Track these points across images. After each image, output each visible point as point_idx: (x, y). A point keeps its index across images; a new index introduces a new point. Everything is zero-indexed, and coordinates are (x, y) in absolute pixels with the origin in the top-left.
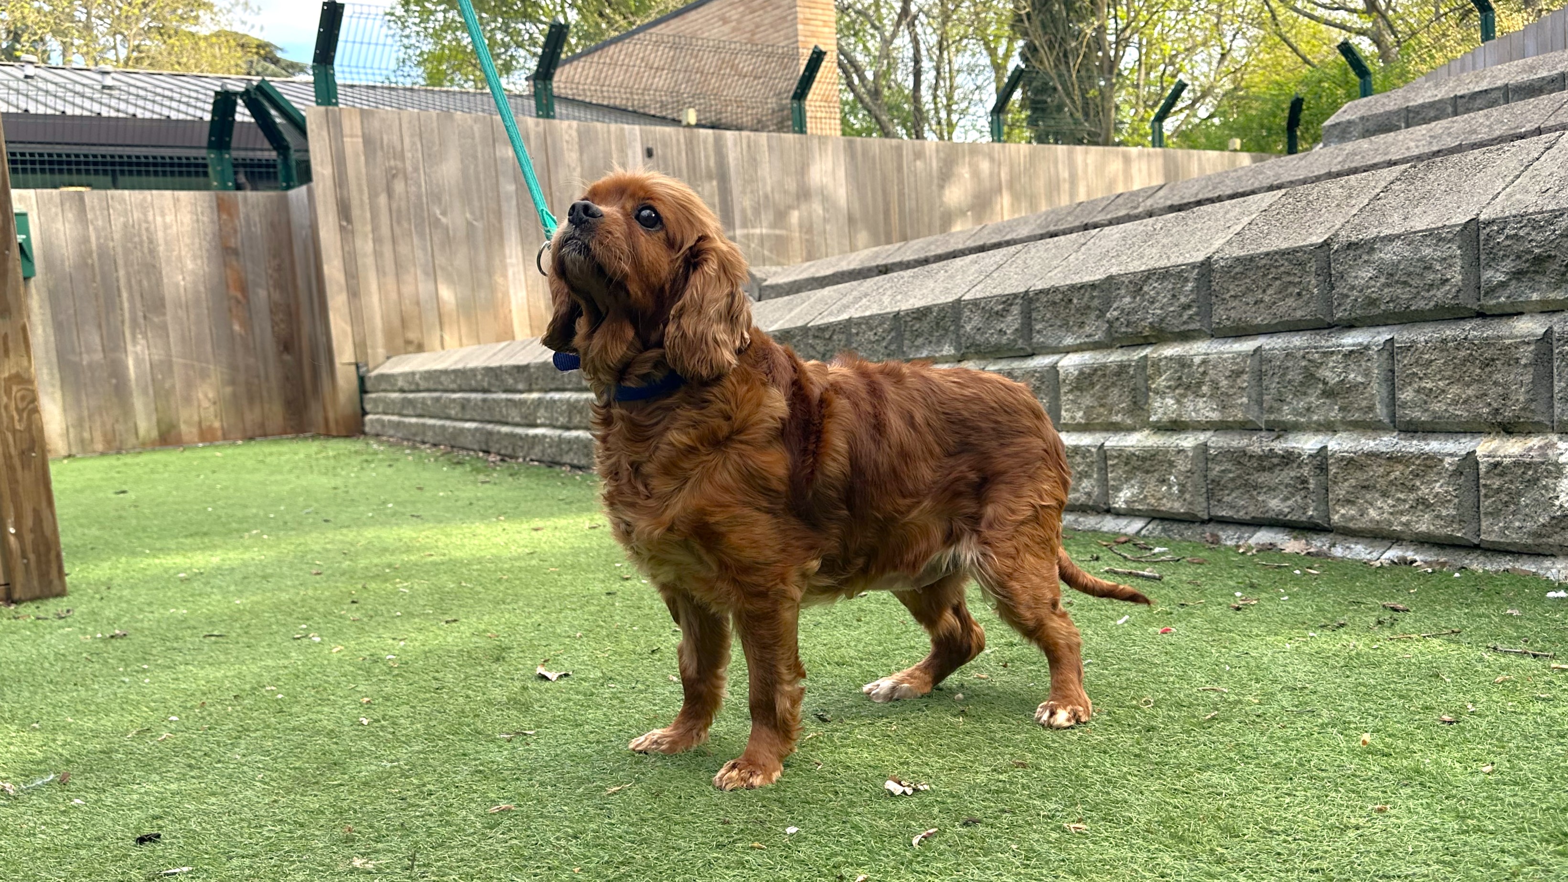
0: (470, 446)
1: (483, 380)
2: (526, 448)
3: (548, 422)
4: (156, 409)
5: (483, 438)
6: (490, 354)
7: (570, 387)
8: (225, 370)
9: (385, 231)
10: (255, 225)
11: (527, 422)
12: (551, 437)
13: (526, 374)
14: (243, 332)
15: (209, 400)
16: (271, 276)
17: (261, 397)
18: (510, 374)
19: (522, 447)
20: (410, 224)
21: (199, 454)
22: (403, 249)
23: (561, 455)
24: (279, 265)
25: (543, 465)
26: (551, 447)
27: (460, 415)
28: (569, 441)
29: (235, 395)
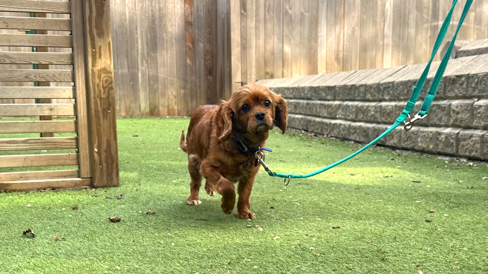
0: (297, 127)
1: (308, 94)
2: (329, 130)
3: (343, 117)
4: (149, 98)
5: (305, 124)
6: (312, 80)
7: (358, 99)
8: (182, 82)
9: (262, 16)
10: (201, 11)
11: (331, 116)
12: (344, 125)
13: (333, 91)
14: (191, 64)
15: (173, 95)
16: (206, 37)
17: (196, 96)
18: (324, 91)
19: (327, 130)
20: (273, 14)
21: (168, 121)
22: (269, 26)
23: (349, 135)
24: (210, 32)
25: (338, 140)
26: (344, 130)
27: (293, 111)
28: (355, 128)
29: (185, 94)
